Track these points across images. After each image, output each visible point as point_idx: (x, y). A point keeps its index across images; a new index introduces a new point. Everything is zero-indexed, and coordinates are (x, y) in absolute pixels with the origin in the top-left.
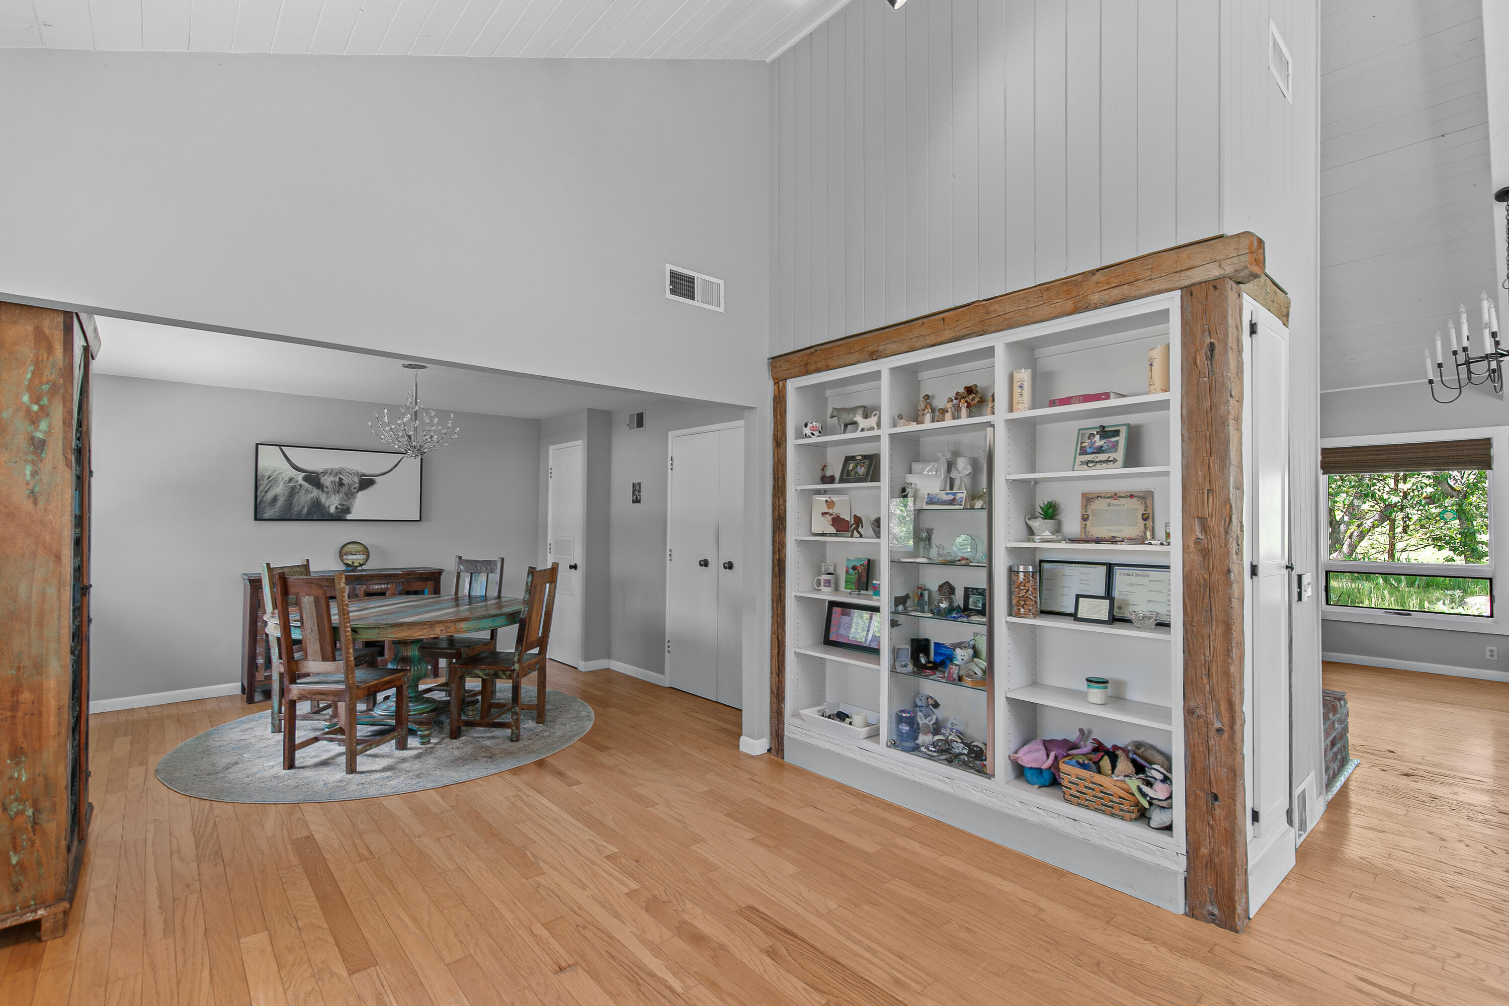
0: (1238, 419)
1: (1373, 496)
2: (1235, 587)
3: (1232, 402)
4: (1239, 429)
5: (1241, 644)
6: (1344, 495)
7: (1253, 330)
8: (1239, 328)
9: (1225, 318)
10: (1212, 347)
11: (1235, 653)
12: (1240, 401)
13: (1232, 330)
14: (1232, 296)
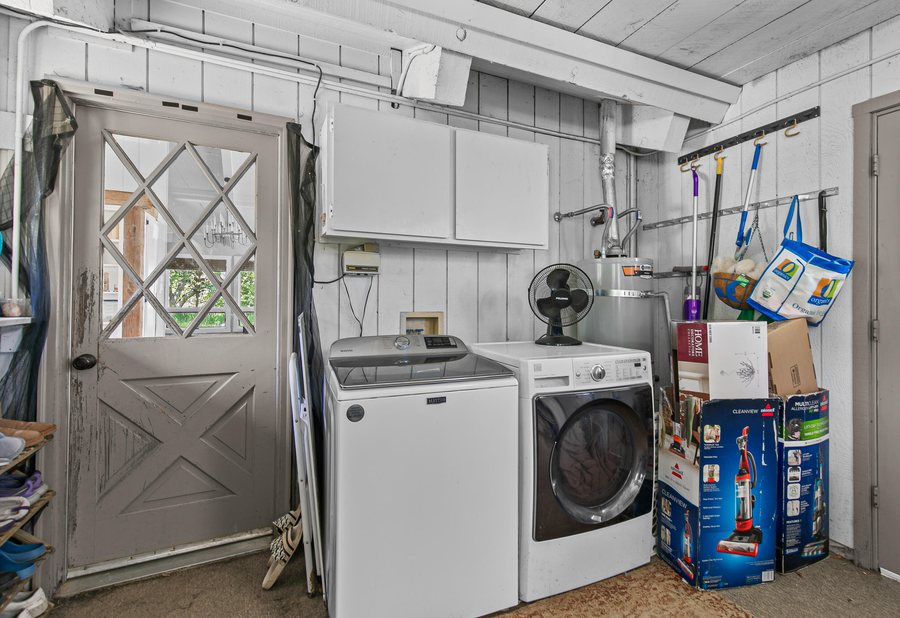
0: (143, 252)
1: (190, 281)
2: (141, 304)
3: (141, 246)
4: (143, 255)
5: (142, 323)
6: (176, 280)
7: (147, 223)
8: (144, 223)
9: (140, 220)
10: (135, 228)
11: (140, 325)
12: (143, 246)
13: (142, 224)
14: (142, 214)
